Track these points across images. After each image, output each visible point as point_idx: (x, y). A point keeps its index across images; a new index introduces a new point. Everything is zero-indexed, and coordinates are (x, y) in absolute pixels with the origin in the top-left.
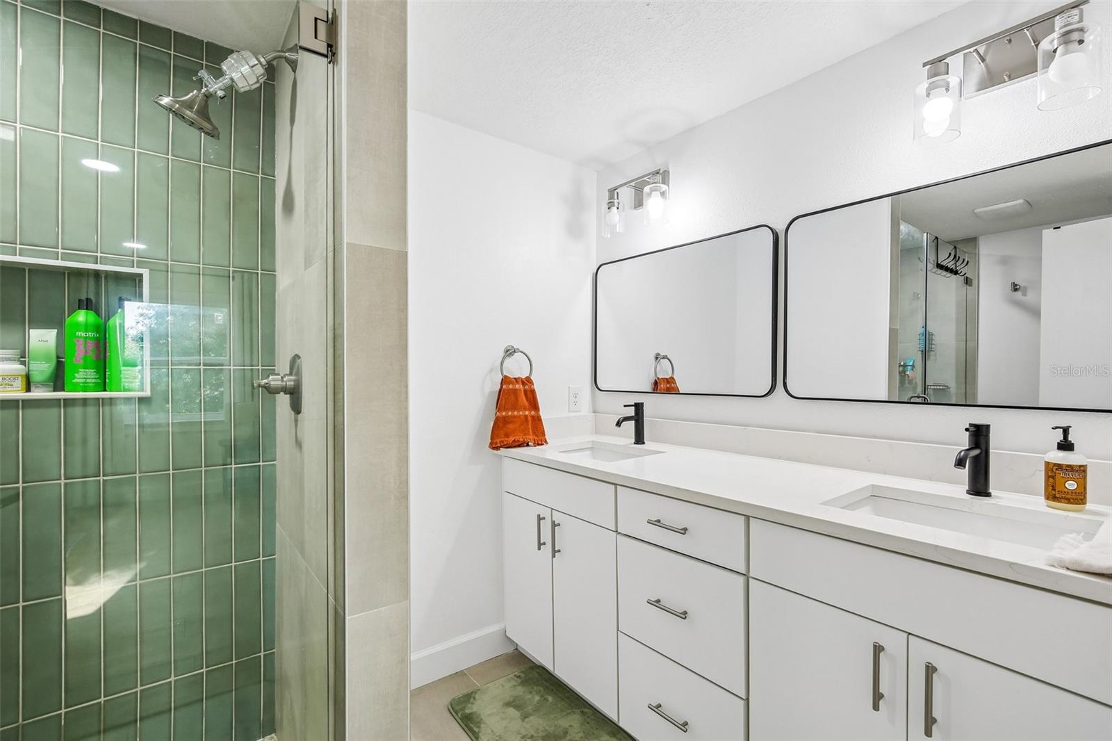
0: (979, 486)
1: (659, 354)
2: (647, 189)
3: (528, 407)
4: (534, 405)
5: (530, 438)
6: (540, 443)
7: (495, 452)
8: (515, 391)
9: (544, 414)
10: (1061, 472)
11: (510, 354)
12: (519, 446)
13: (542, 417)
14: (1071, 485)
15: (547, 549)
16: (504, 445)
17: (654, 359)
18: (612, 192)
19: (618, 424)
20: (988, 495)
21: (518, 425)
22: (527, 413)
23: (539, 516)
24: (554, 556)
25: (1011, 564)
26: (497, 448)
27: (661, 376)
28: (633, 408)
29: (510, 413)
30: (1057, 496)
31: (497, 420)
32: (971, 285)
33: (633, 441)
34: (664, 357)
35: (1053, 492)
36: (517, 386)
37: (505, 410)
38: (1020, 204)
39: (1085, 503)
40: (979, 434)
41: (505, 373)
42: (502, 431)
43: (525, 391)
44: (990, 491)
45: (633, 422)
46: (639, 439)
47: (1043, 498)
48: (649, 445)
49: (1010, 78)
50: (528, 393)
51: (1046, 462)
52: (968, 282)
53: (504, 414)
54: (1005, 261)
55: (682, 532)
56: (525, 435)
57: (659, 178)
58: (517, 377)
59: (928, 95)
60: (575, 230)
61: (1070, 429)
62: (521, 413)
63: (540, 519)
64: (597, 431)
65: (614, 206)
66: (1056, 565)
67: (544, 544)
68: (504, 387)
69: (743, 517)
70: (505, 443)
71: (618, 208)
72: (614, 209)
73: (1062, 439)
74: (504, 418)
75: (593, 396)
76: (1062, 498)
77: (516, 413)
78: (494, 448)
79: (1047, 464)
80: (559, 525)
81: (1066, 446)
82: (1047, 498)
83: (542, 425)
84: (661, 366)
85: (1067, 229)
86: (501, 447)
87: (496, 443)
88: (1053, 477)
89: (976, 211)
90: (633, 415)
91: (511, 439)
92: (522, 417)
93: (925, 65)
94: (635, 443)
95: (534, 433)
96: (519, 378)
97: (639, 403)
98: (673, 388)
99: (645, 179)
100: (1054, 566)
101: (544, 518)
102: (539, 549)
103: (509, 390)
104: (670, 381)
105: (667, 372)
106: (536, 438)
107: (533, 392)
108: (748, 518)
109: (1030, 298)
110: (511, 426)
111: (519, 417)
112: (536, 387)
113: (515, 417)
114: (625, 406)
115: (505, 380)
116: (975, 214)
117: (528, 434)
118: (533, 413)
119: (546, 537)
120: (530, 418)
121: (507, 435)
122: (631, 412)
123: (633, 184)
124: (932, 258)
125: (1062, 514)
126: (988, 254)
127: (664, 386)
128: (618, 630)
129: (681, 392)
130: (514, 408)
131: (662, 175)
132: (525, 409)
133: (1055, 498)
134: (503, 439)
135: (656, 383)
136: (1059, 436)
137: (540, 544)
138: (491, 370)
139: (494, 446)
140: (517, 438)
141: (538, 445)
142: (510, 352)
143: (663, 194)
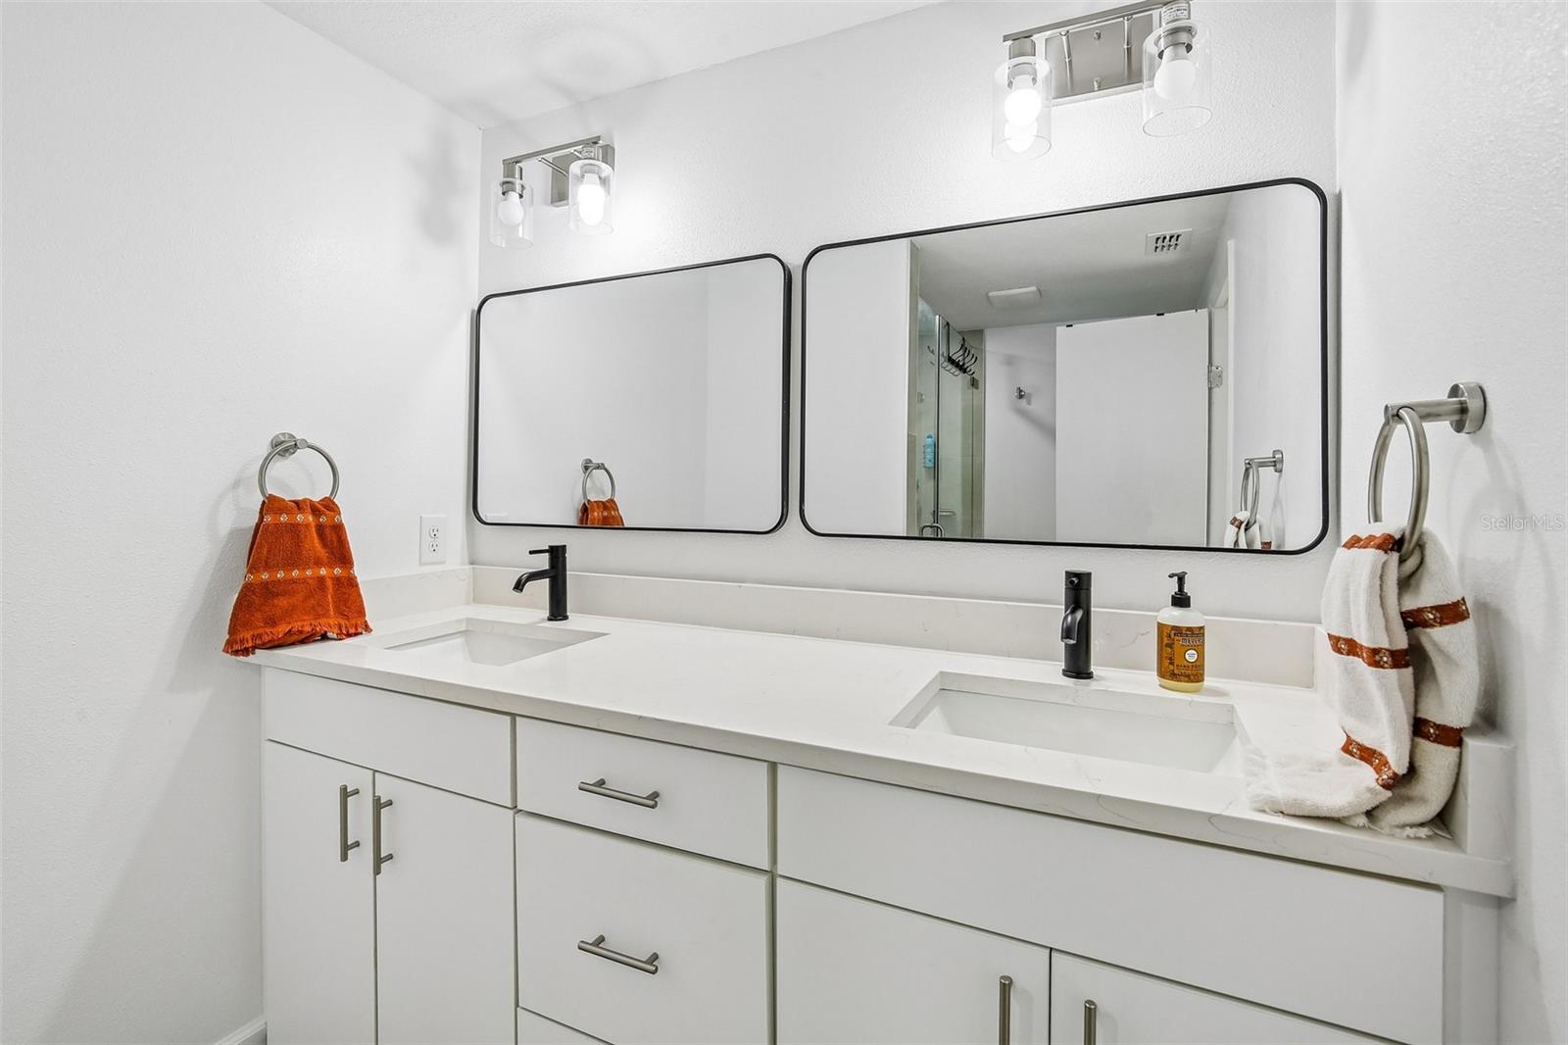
0: (1078, 666)
1: (590, 461)
2: (575, 168)
3: (326, 560)
4: (341, 554)
5: (330, 622)
6: (352, 631)
7: (241, 658)
8: (294, 529)
9: (360, 572)
10: (1181, 638)
11: (286, 450)
12: (303, 642)
13: (359, 580)
14: (1191, 656)
15: (364, 856)
16: (264, 644)
17: (581, 470)
18: (511, 165)
19: (519, 586)
20: (1089, 676)
21: (300, 597)
22: (323, 572)
23: (344, 789)
24: (377, 871)
25: (1210, 818)
26: (246, 652)
27: (593, 498)
28: (547, 554)
29: (280, 575)
30: (1176, 672)
31: (247, 592)
32: (977, 388)
33: (546, 614)
34: (600, 467)
35: (1171, 667)
36: (300, 518)
37: (267, 567)
38: (1032, 292)
39: (1203, 680)
40: (1078, 588)
41: (270, 490)
42: (258, 615)
43: (320, 528)
44: (1093, 669)
45: (546, 581)
46: (558, 611)
47: (1156, 673)
48: (576, 621)
49: (1100, 88)
50: (328, 531)
51: (1159, 623)
52: (974, 383)
53: (265, 576)
54: (1010, 361)
55: (651, 803)
56: (318, 616)
57: (596, 151)
58: (300, 498)
59: (1010, 84)
60: (437, 225)
61: (1186, 576)
62: (309, 573)
63: (345, 794)
64: (477, 598)
65: (513, 190)
66: (1267, 810)
67: (357, 844)
68: (268, 519)
69: (766, 764)
70: (266, 638)
71: (521, 196)
72: (514, 196)
73: (1177, 590)
74: (265, 585)
75: (470, 534)
76: (1181, 675)
77: (295, 573)
78: (236, 653)
79: (1161, 626)
80: (390, 803)
81: (1181, 600)
82: (1162, 674)
83: (360, 595)
84: (593, 483)
85: (1079, 328)
86: (255, 647)
87: (242, 642)
88: (1170, 646)
89: (990, 294)
90: (547, 568)
91: (282, 629)
92: (310, 581)
93: (1006, 38)
94: (550, 619)
95: (341, 613)
96: (305, 501)
97: (557, 547)
98: (613, 517)
99: (572, 150)
100: (1264, 811)
101: (356, 792)
102: (344, 858)
103: (278, 525)
104: (609, 505)
105: (603, 492)
106: (343, 622)
107: (339, 529)
108: (773, 767)
109: (1036, 407)
110: (283, 602)
111: (305, 581)
112: (346, 518)
113: (294, 581)
114: (531, 553)
115: (271, 505)
116: (988, 298)
117: (326, 615)
118: (337, 571)
119: (361, 827)
120: (329, 583)
121: (272, 622)
122: (543, 562)
123: (549, 156)
124: (943, 349)
125: (1178, 696)
126: (995, 351)
127: (598, 516)
128: (517, 1005)
129: (626, 526)
130: (291, 563)
131: (601, 150)
132: (318, 563)
133: (1174, 676)
134: (260, 631)
135: (585, 510)
136: (1173, 587)
137: (346, 848)
138: (236, 484)
139: (236, 647)
140: (297, 626)
141: (349, 635)
142: (284, 447)
143: (604, 181)
